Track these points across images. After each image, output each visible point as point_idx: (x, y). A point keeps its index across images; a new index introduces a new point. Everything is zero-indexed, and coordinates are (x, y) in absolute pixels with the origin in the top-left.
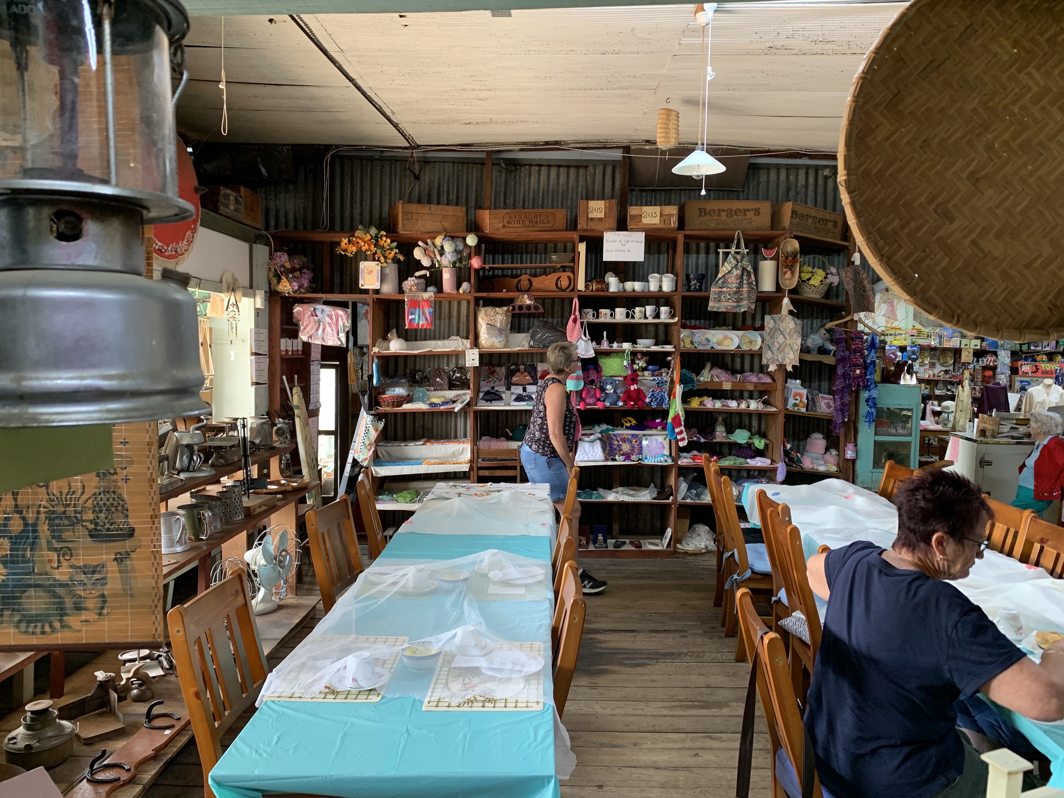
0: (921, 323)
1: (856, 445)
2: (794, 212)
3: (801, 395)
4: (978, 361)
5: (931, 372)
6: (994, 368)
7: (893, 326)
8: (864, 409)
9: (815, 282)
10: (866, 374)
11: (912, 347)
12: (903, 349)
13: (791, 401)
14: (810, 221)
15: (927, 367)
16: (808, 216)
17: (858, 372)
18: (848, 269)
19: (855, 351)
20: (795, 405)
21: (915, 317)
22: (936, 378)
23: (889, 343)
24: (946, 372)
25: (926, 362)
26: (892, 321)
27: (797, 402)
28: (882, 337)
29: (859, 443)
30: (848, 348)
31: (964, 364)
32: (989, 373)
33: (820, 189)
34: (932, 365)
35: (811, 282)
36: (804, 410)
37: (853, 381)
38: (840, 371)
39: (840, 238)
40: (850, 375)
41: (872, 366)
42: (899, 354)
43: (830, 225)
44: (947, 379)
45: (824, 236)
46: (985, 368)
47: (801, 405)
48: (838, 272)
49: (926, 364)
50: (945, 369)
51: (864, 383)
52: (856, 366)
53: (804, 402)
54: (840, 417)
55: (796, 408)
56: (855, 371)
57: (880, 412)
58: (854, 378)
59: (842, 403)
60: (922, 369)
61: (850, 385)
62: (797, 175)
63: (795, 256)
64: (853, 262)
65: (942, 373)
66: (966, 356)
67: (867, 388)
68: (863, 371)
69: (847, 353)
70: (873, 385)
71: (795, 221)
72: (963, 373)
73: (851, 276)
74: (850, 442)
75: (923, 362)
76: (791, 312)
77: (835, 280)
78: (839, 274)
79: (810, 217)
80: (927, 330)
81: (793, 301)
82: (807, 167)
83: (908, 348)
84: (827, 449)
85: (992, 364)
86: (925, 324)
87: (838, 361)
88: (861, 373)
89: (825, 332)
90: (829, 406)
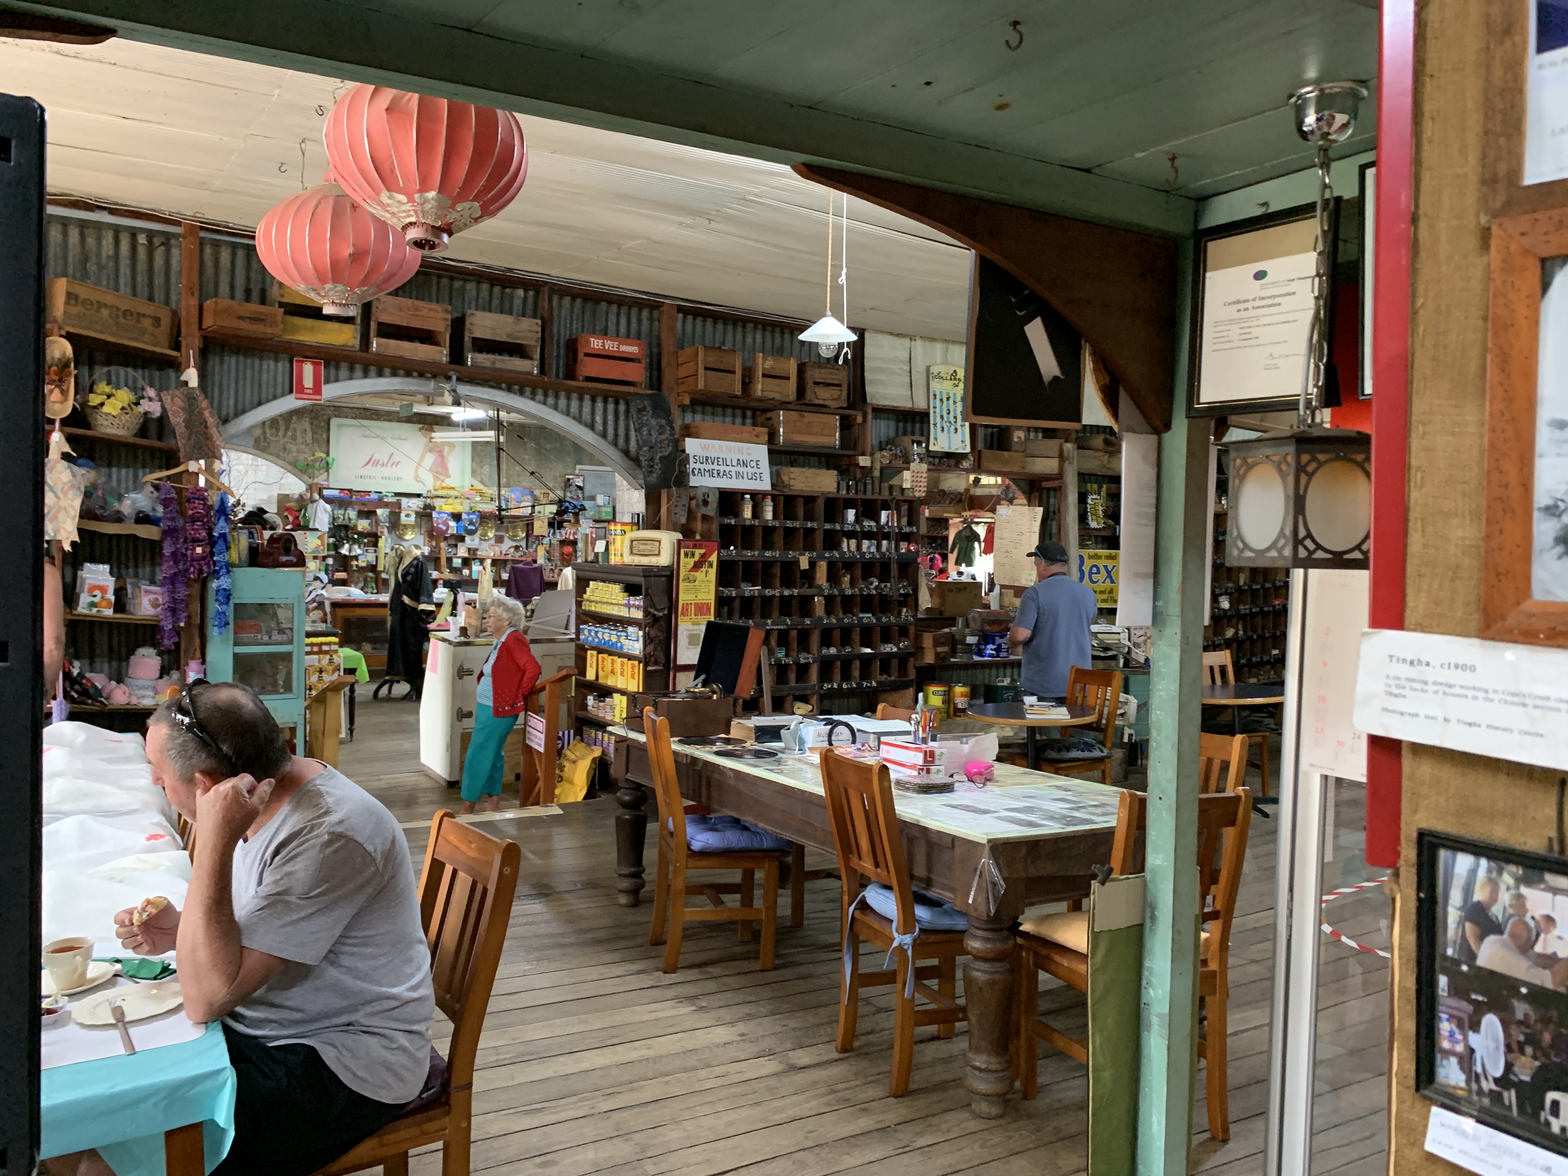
0: (482, 482)
1: (204, 662)
2: (69, 295)
3: (103, 590)
4: (554, 533)
5: (497, 549)
6: (574, 543)
7: (444, 485)
8: (213, 606)
9: (112, 408)
10: (212, 554)
11: (468, 514)
12: (457, 517)
13: (84, 599)
14: (105, 312)
15: (493, 542)
16: (101, 305)
17: (199, 550)
18: (177, 392)
19: (194, 519)
20: (93, 605)
21: (474, 473)
22: (503, 557)
23: (437, 509)
24: (517, 548)
25: (491, 535)
26: (442, 477)
27: (96, 600)
28: (428, 501)
29: (209, 658)
30: (183, 514)
31: (537, 537)
32: (568, 549)
33: (142, 266)
34: (499, 540)
35: (105, 409)
36: (109, 612)
37: (192, 565)
38: (167, 550)
39: (167, 344)
40: (185, 555)
41: (221, 542)
42: (452, 524)
43: (147, 323)
44: (517, 558)
45: (134, 339)
46: (563, 543)
47: (104, 604)
48: (159, 395)
49: (490, 539)
50: (514, 544)
51: (209, 567)
52: (196, 541)
53: (109, 600)
54: (170, 620)
55: (94, 610)
56: (194, 549)
57: (239, 608)
58: (193, 560)
59: (174, 599)
60: (485, 545)
61: (187, 570)
62: (99, 239)
63: (66, 365)
64: (186, 383)
65: (512, 550)
66: (540, 527)
67: (216, 574)
68: (208, 550)
69: (180, 522)
70: (224, 570)
71: (75, 310)
72: (536, 551)
73: (181, 404)
74: (193, 659)
75: (485, 535)
76: (65, 456)
77: (155, 409)
78: (161, 400)
79: (105, 306)
80: (490, 492)
81: (70, 439)
82: (117, 230)
83: (464, 516)
84: (164, 672)
85: (572, 538)
86: (488, 483)
87: (166, 533)
88: (204, 552)
89: (152, 489)
90: (155, 605)
